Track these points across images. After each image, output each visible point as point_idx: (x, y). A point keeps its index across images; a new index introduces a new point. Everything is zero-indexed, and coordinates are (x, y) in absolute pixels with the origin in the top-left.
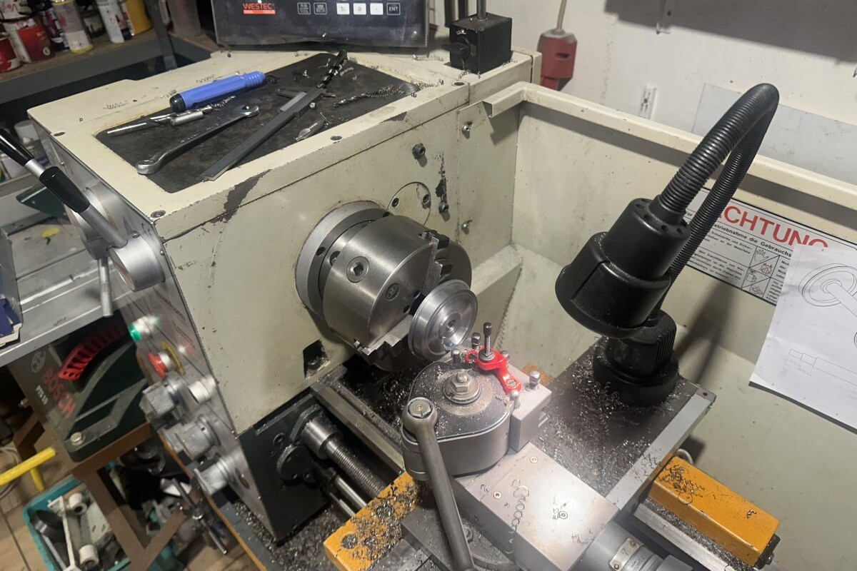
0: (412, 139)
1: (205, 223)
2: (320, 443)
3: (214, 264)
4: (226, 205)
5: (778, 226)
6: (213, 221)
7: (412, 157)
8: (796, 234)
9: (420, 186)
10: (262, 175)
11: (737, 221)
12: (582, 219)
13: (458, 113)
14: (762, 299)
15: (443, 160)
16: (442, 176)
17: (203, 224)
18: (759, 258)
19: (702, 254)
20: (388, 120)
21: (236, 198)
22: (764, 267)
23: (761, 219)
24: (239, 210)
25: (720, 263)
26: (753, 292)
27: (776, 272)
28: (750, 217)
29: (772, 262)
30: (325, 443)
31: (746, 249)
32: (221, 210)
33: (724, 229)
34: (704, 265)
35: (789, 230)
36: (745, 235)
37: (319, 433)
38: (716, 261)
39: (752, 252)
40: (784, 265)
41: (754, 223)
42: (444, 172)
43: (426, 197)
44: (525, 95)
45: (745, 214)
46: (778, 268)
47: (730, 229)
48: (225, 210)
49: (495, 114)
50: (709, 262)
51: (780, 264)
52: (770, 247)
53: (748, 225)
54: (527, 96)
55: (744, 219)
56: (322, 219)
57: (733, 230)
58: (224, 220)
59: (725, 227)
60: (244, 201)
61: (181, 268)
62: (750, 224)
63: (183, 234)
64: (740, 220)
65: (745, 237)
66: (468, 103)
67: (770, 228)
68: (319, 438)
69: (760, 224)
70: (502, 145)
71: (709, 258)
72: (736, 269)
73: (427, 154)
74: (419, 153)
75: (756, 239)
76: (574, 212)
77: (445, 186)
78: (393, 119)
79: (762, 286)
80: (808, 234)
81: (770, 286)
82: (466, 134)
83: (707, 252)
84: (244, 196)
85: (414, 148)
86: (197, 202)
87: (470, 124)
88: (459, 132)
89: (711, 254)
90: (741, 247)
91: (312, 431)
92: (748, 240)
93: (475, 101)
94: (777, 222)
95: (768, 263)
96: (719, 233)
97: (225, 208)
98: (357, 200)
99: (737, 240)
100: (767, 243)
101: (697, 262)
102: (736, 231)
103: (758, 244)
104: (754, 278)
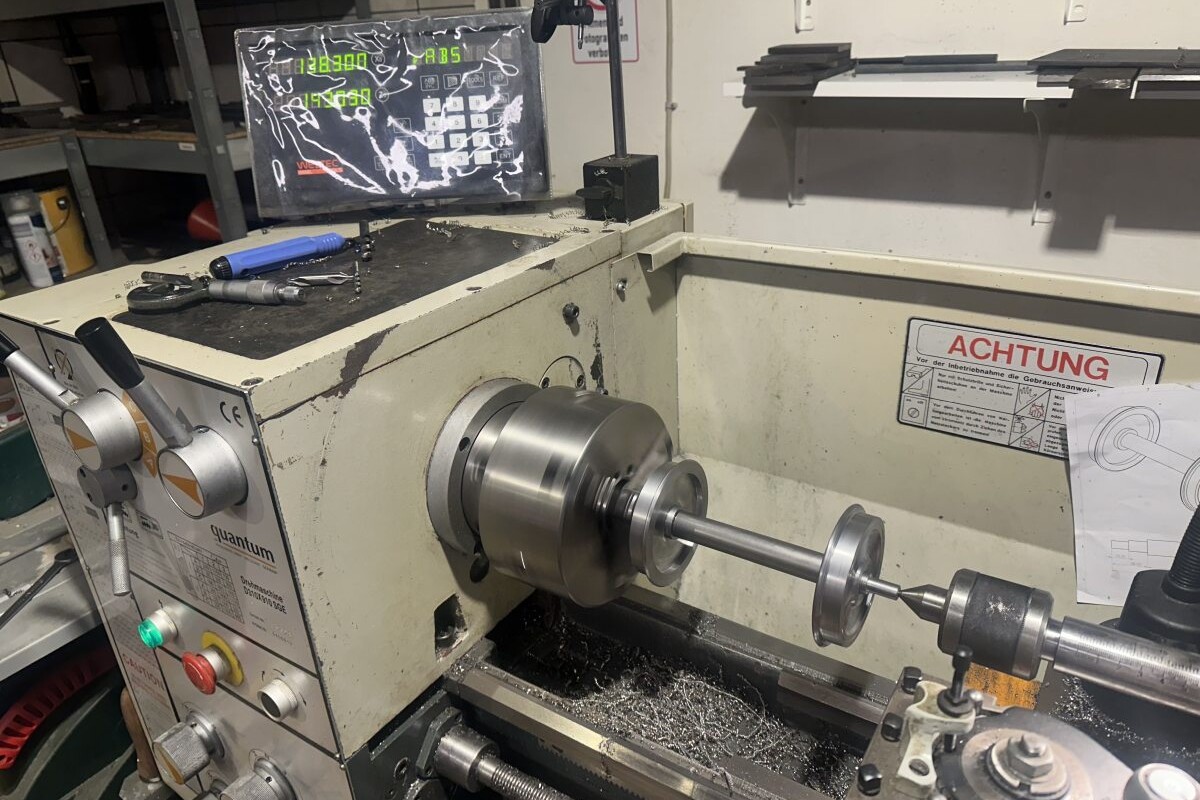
0: (563, 296)
1: (315, 397)
2: (468, 766)
3: (324, 462)
4: (344, 372)
5: (1042, 351)
6: (326, 394)
7: (562, 321)
8: (1066, 356)
9: (573, 362)
10: (388, 331)
11: (988, 355)
12: (778, 397)
13: (611, 266)
14: (1038, 453)
15: (597, 328)
16: (598, 351)
17: (312, 399)
18: (1025, 398)
19: (948, 411)
20: (535, 268)
21: (357, 361)
22: (1034, 409)
23: (1019, 346)
24: (360, 380)
25: (974, 416)
26: (1024, 446)
27: (1050, 412)
28: (1004, 347)
29: (1042, 401)
30: (475, 765)
31: (1005, 390)
32: (336, 379)
33: (973, 370)
34: (953, 424)
35: (1056, 353)
36: (1001, 371)
37: (462, 750)
38: (968, 415)
39: (1014, 392)
40: (1058, 401)
41: (1009, 353)
42: (599, 345)
43: (581, 379)
44: (685, 247)
45: (997, 344)
46: (1051, 406)
47: (980, 368)
48: (341, 379)
49: (655, 266)
50: (960, 420)
51: (1053, 400)
52: (1036, 381)
53: (1002, 358)
54: (688, 246)
55: (997, 351)
56: (460, 401)
57: (985, 369)
58: (340, 394)
59: (974, 366)
60: (367, 367)
61: (280, 466)
62: (1006, 356)
63: (287, 411)
64: (992, 353)
65: (1002, 375)
66: (620, 255)
67: (1033, 356)
68: (464, 758)
69: (1018, 354)
70: (661, 312)
71: (959, 413)
72: (997, 420)
73: (581, 319)
74: (571, 316)
75: (1016, 374)
76: (766, 389)
77: (601, 364)
78: (540, 267)
79: (1035, 435)
80: (1081, 352)
81: (1046, 433)
82: (620, 293)
83: (955, 406)
84: (366, 360)
85: (564, 309)
86: (307, 365)
87: (625, 282)
88: (613, 293)
89: (962, 407)
90: (999, 389)
91: (451, 751)
92: (1006, 378)
93: (628, 253)
94: (1038, 345)
95: (1038, 403)
96: (967, 377)
97: (342, 376)
98: (501, 376)
99: (991, 381)
100: (1031, 376)
101: (944, 422)
102: (988, 369)
103: (1021, 380)
104: (1023, 427)
